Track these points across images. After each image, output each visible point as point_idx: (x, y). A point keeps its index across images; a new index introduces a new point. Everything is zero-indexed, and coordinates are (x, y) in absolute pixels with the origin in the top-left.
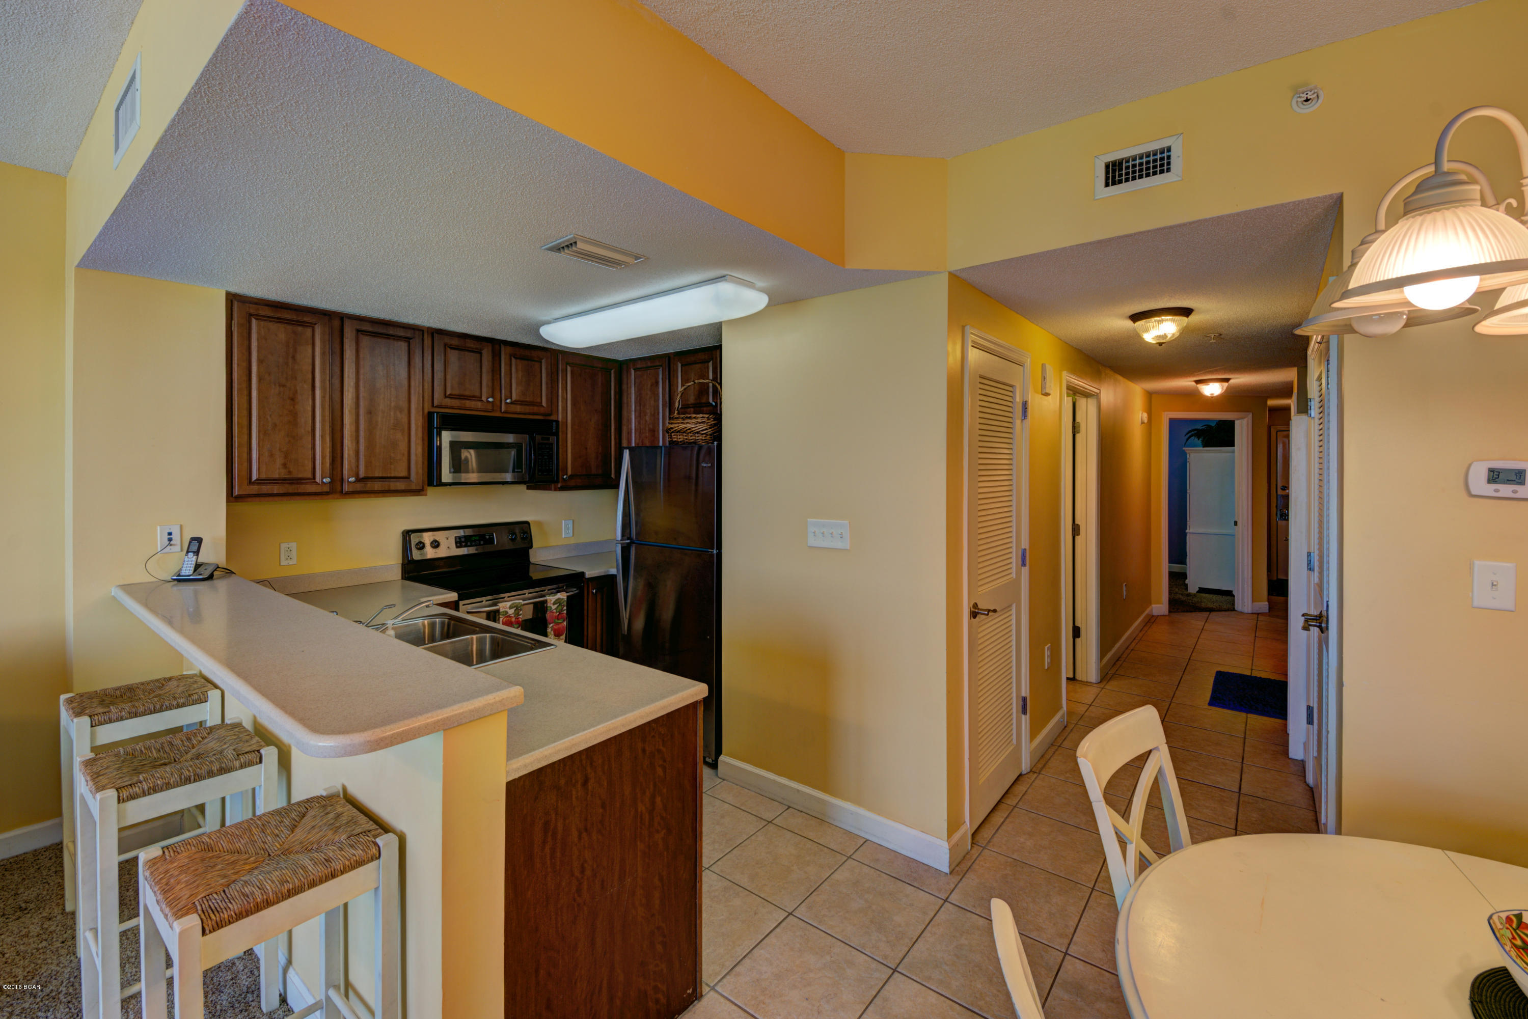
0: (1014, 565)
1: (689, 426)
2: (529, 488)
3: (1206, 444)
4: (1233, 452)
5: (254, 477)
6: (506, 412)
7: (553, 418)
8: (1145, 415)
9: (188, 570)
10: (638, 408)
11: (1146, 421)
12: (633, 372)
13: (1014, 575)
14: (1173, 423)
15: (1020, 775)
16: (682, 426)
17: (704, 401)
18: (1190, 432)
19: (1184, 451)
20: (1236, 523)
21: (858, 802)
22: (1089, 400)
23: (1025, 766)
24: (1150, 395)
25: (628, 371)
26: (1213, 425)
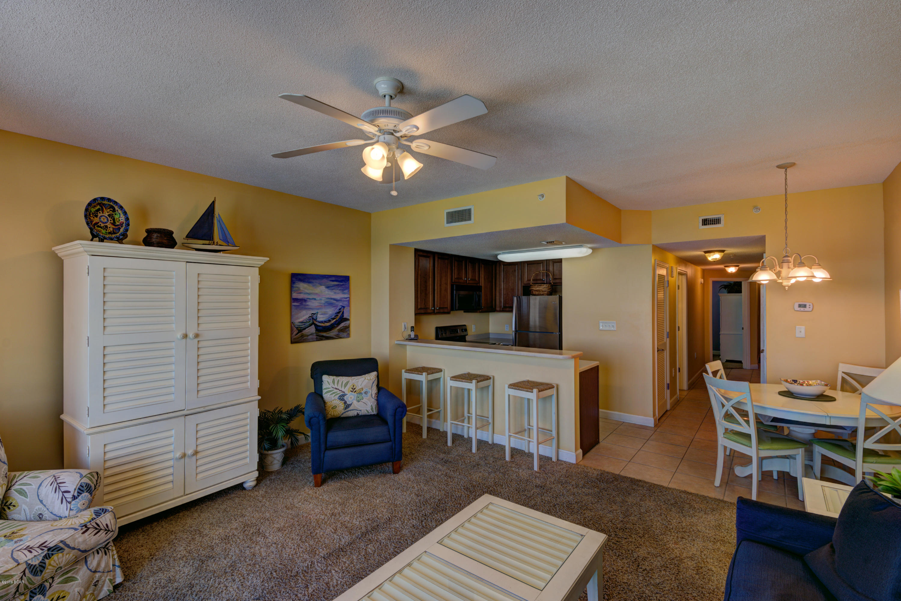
0: (665, 337)
1: (541, 289)
2: (464, 312)
3: (729, 292)
4: (741, 295)
5: (419, 307)
6: (468, 283)
7: (478, 285)
8: (702, 280)
9: (413, 336)
10: (505, 280)
11: (703, 283)
12: (502, 266)
13: (665, 341)
14: (714, 282)
15: (667, 411)
16: (537, 289)
17: (538, 278)
18: (721, 286)
19: (718, 295)
20: (743, 328)
21: (620, 411)
22: (683, 276)
23: (668, 407)
24: (704, 271)
25: (500, 265)
26: (732, 283)
